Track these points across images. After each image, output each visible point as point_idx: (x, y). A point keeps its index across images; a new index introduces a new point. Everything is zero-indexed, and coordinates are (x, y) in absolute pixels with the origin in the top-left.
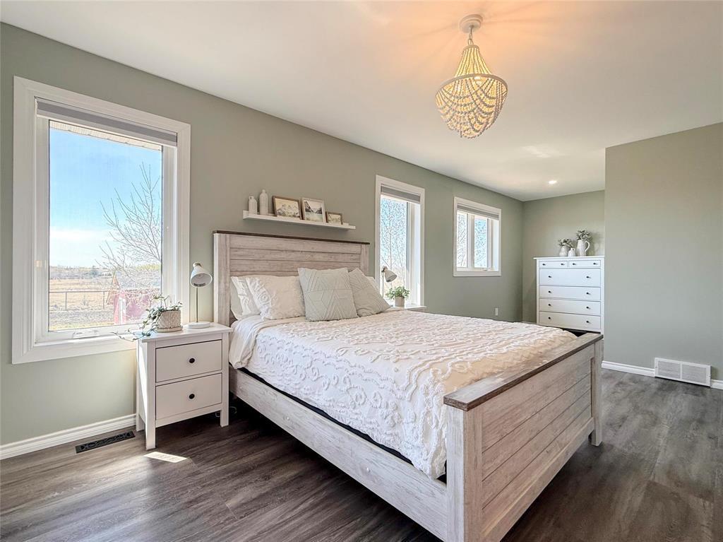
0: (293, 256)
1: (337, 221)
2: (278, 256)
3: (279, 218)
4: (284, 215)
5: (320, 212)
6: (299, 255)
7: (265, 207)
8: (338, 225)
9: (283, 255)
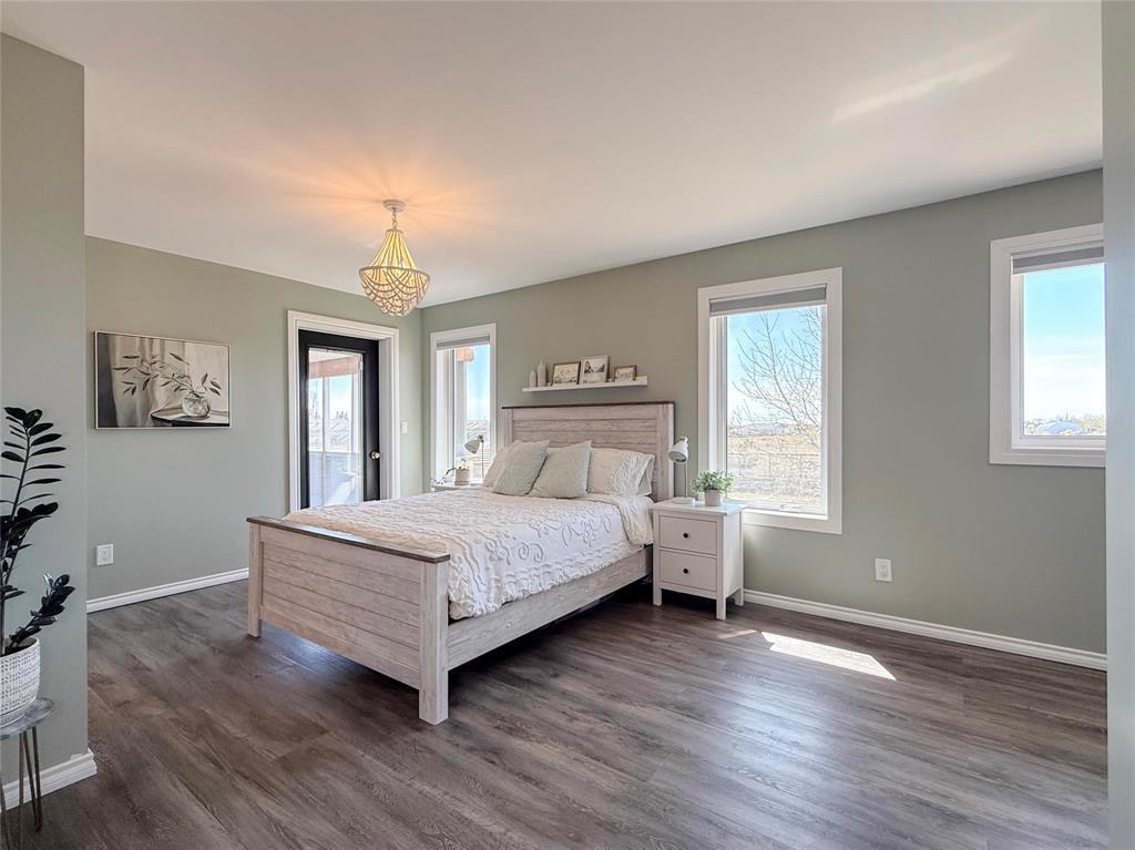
0: (567, 425)
1: (627, 375)
2: (552, 426)
3: (556, 387)
4: (560, 382)
5: (602, 370)
6: (573, 424)
7: (542, 380)
8: (629, 382)
9: (558, 425)
